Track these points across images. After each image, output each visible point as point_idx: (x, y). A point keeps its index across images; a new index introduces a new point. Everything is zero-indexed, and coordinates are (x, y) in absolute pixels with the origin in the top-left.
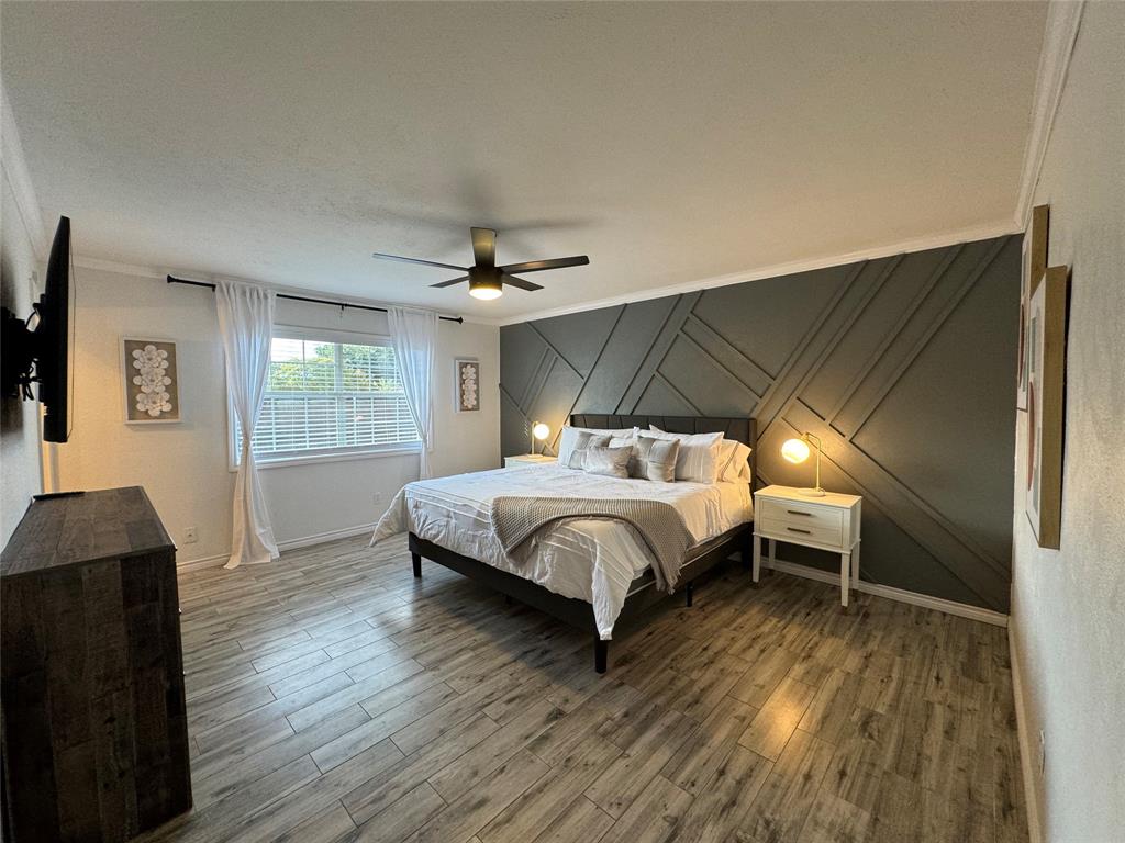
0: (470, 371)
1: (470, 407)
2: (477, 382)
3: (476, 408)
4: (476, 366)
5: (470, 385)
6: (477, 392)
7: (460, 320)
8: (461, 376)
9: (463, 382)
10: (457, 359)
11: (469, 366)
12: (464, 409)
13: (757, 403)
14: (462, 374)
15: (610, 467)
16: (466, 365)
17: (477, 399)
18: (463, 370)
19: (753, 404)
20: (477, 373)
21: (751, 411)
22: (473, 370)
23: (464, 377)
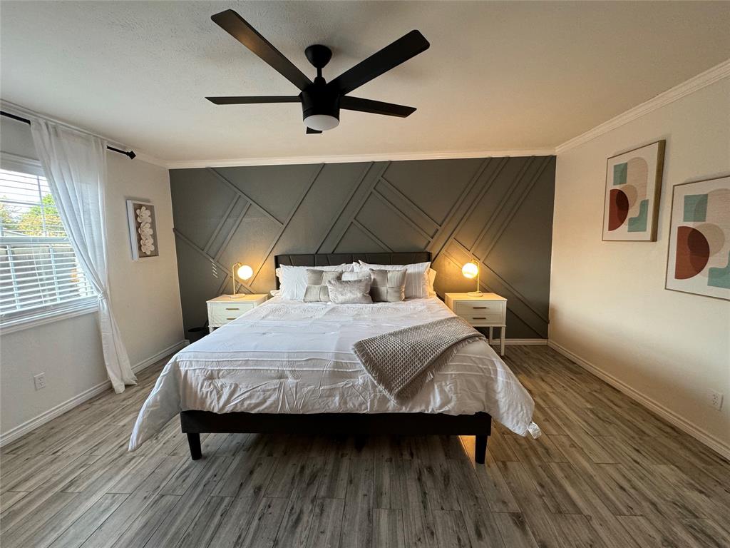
0: (145, 214)
1: (148, 253)
2: (153, 226)
3: (155, 254)
4: (151, 208)
5: (147, 230)
6: (154, 236)
7: (132, 155)
8: (136, 219)
9: (138, 225)
10: (128, 199)
11: (143, 208)
12: (143, 255)
13: (430, 242)
14: (137, 216)
15: (359, 295)
16: (140, 207)
17: (155, 244)
18: (138, 211)
19: (427, 242)
20: (152, 216)
21: (426, 247)
22: (148, 213)
23: (139, 220)
